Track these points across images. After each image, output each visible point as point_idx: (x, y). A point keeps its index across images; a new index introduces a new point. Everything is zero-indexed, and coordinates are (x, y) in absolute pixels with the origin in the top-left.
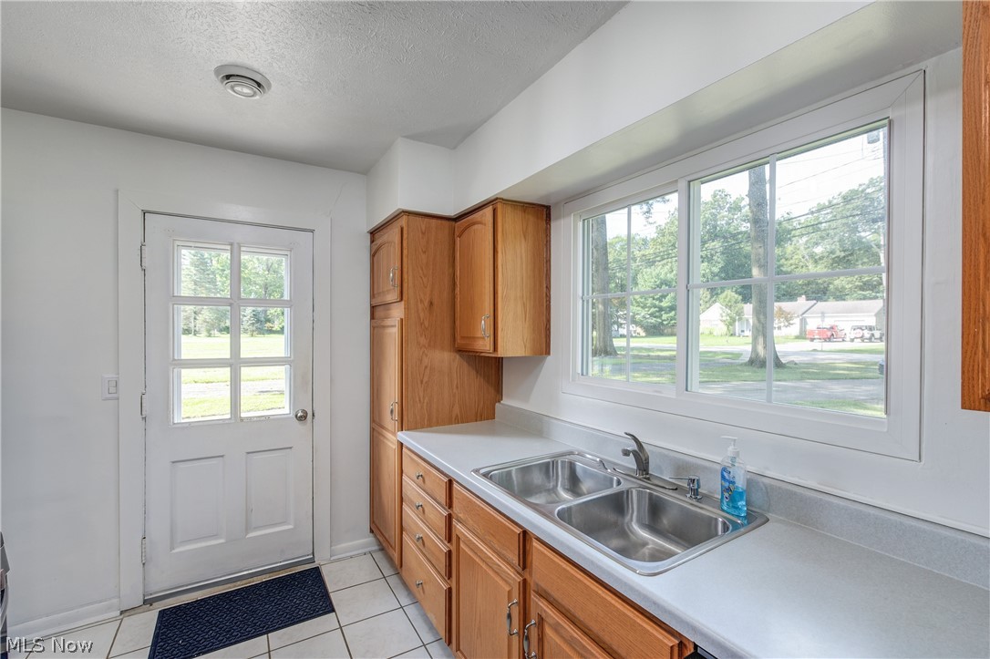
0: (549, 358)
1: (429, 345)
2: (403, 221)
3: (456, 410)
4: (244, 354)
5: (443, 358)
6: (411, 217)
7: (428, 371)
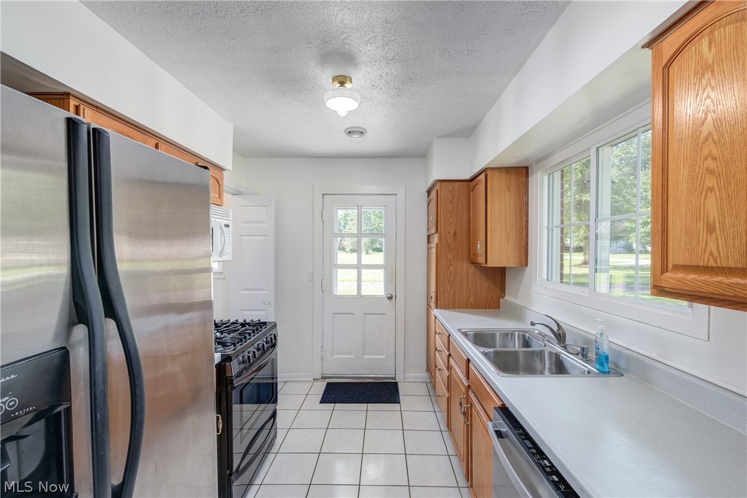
0: (527, 268)
1: (454, 259)
2: (437, 187)
3: (472, 300)
4: (364, 262)
5: (464, 268)
6: (443, 183)
7: (453, 274)
